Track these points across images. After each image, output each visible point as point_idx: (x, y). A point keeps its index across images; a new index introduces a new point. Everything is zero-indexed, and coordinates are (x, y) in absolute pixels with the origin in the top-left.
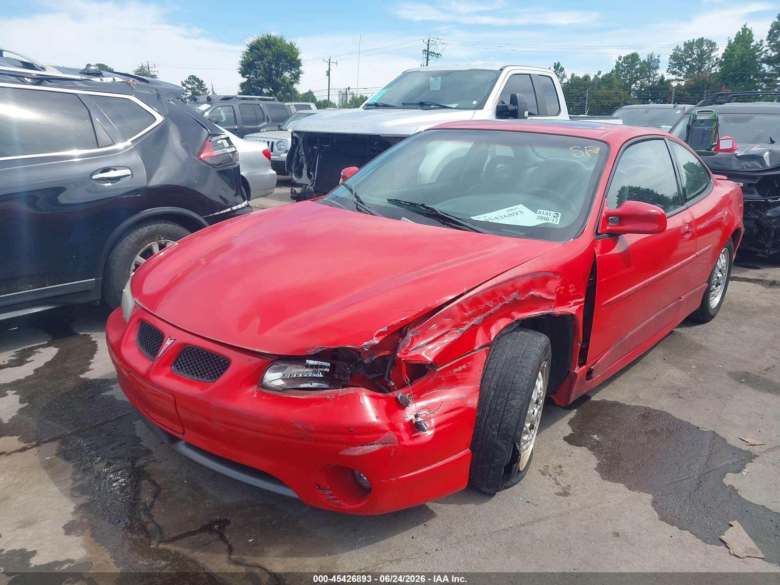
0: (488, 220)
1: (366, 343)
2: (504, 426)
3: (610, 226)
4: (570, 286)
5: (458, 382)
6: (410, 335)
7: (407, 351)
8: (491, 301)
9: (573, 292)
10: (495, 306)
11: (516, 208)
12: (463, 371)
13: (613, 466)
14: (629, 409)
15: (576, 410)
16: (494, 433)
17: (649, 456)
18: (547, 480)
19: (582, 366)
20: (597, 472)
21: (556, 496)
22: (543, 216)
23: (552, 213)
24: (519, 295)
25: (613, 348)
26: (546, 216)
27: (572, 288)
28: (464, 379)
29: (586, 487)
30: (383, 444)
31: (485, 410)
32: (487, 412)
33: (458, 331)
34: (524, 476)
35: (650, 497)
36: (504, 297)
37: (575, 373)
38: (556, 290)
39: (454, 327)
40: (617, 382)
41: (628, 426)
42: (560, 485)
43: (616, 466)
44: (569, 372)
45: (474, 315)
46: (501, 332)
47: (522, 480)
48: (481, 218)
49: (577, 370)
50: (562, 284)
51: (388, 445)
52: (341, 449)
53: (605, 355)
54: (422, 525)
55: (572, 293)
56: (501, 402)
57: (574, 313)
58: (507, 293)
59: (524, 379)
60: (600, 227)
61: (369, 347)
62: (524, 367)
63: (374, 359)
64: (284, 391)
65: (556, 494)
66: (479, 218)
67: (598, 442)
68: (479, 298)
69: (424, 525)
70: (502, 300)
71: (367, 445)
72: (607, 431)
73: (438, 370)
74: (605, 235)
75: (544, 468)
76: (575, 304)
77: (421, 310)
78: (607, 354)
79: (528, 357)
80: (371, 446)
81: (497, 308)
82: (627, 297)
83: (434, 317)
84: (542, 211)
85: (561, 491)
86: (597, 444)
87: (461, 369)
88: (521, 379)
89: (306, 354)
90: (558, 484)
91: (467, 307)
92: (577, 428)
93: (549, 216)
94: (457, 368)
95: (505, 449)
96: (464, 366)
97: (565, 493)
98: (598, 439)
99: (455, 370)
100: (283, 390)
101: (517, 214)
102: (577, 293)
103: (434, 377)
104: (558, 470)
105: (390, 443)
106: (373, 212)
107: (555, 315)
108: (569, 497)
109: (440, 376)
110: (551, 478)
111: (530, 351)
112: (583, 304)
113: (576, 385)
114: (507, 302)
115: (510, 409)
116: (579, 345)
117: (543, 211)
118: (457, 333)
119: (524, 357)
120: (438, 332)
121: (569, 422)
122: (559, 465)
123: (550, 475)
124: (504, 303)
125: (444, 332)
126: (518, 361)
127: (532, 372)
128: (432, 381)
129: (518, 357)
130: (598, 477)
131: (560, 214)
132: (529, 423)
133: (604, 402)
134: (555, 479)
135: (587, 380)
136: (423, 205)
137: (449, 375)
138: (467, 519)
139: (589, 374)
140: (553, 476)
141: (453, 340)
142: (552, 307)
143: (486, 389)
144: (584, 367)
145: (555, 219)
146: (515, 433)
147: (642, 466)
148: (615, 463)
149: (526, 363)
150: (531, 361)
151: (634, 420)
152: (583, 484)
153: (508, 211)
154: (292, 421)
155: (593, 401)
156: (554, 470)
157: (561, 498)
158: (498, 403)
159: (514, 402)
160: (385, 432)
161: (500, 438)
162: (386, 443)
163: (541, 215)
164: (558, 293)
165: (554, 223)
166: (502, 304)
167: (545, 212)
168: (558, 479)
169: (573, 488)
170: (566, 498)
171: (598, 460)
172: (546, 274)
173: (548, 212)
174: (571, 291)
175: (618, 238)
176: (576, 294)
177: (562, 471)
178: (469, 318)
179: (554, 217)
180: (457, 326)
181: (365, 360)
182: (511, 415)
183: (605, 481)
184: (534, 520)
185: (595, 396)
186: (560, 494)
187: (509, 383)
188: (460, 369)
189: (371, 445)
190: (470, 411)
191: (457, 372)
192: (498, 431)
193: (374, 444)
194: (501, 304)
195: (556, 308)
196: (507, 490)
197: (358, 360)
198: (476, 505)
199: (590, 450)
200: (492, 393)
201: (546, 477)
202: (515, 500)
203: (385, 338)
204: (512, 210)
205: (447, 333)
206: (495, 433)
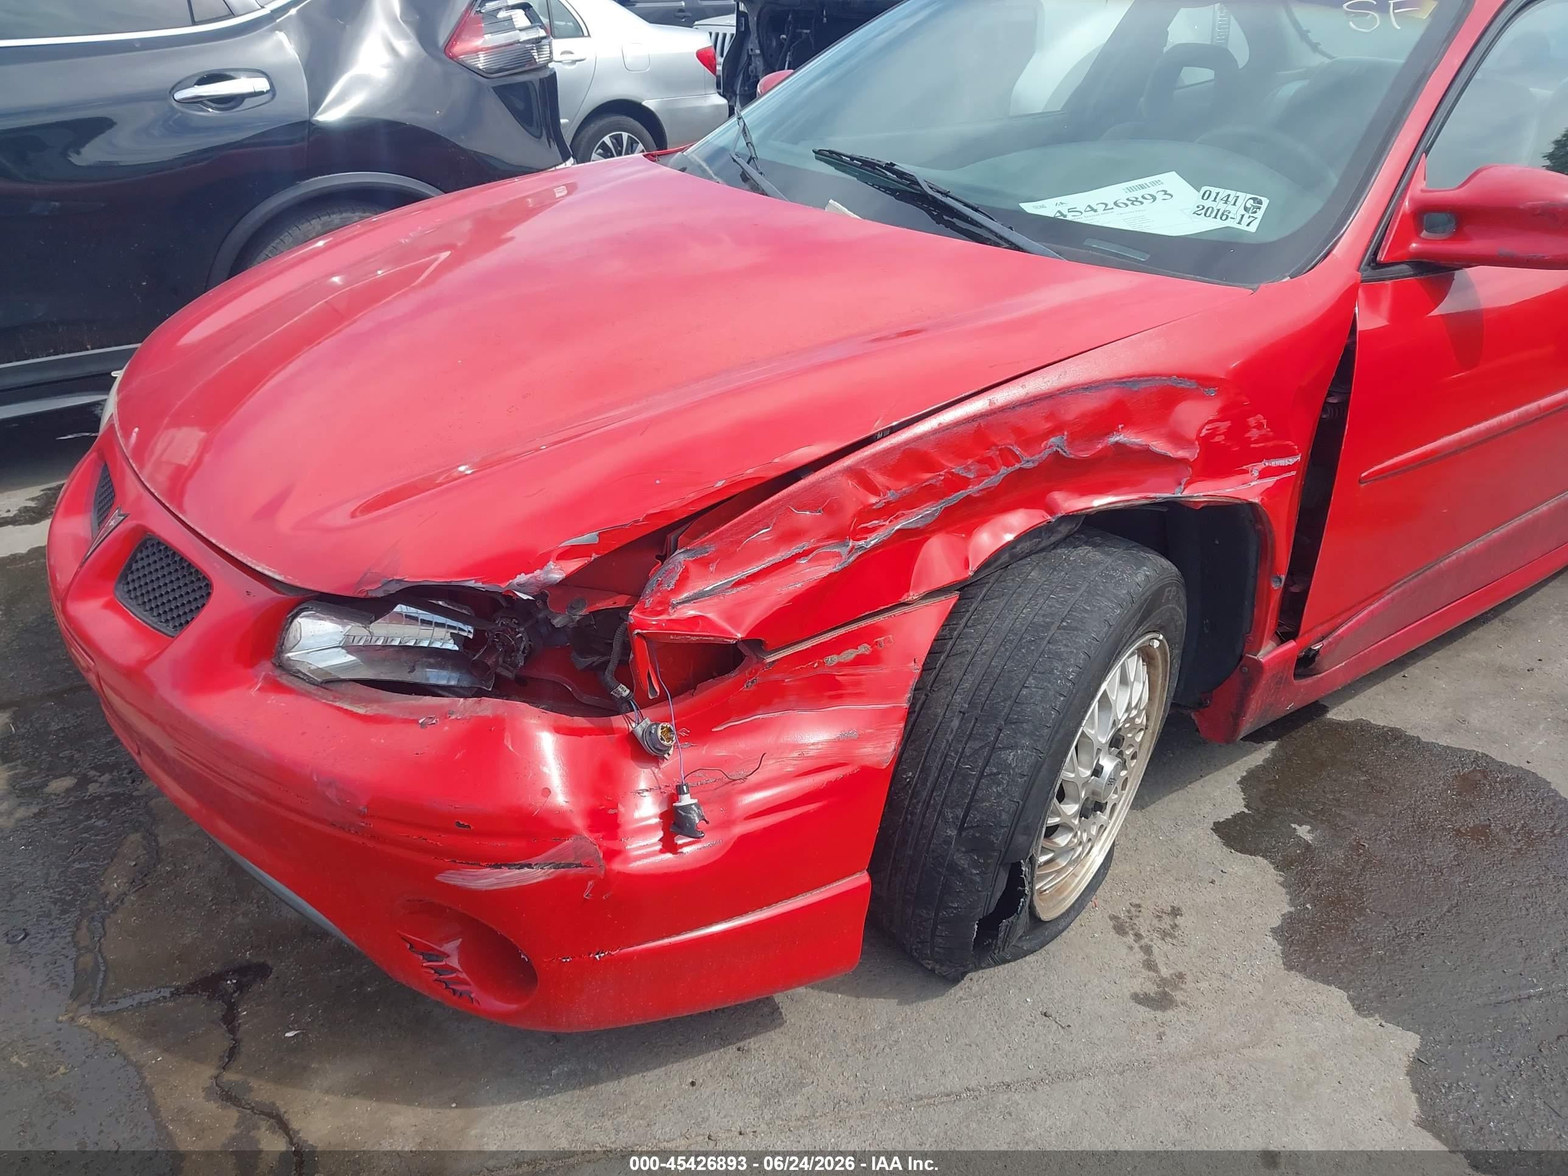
0: (1065, 212)
1: (522, 578)
2: (975, 817)
3: (1426, 241)
4: (1252, 421)
5: (840, 692)
6: (680, 558)
7: (664, 605)
8: (970, 461)
9: (1263, 438)
10: (981, 476)
11: (1154, 183)
12: (860, 661)
13: (1329, 928)
14: (1427, 754)
15: (1273, 745)
16: (949, 832)
17: (1445, 909)
18: (1125, 951)
19: (1287, 640)
20: (1275, 943)
21: (1132, 1003)
22: (1214, 205)
23: (1243, 197)
24: (1071, 442)
25: (1395, 592)
26: (1222, 206)
27: (1259, 426)
28: (857, 684)
29: (1228, 985)
30: (557, 867)
31: (930, 768)
32: (934, 773)
33: (844, 551)
34: (1063, 931)
35: (1411, 1041)
36: (1017, 451)
37: (1258, 662)
38: (1200, 431)
39: (830, 537)
40: (1415, 670)
41: (1409, 807)
42: (1157, 971)
43: (1337, 929)
44: (1241, 657)
45: (908, 503)
46: (1014, 547)
47: (1055, 941)
48: (1047, 208)
49: (1267, 652)
50: (1224, 413)
51: (573, 871)
52: (440, 871)
53: (1366, 612)
54: (733, 1049)
55: (1256, 442)
56: (976, 752)
57: (1256, 500)
58: (1030, 441)
59: (1051, 693)
60: (1386, 246)
61: (535, 590)
62: (1058, 656)
63: (578, 618)
64: (330, 686)
65: (1135, 997)
66: (1043, 207)
67: (1308, 846)
68: (926, 453)
69: (739, 1049)
70: (1008, 457)
71: (509, 866)
72: (1344, 818)
73: (770, 659)
74: (1404, 267)
75: (1129, 911)
76: (1263, 475)
77: (720, 484)
78: (1372, 607)
79: (1076, 629)
80: (522, 871)
81: (993, 480)
82: (1455, 452)
83: (764, 508)
84: (1214, 190)
85: (1152, 989)
86: (1303, 854)
87: (853, 656)
88: (1041, 692)
89: (362, 595)
90: (1150, 965)
91: (879, 479)
92: (1261, 798)
93: (1230, 207)
94: (839, 654)
95: (978, 879)
96: (864, 649)
97: (1160, 1001)
98: (1309, 838)
99: (833, 659)
100: (328, 682)
101: (1154, 198)
102: (1276, 442)
103: (758, 679)
104: (1166, 923)
105: (580, 865)
106: (765, 183)
107: (1192, 506)
108: (1170, 1013)
109: (777, 677)
110: (1136, 946)
111: (1086, 611)
112: (1293, 473)
113: (1259, 692)
114: (1030, 465)
115: (999, 773)
116: (1277, 586)
117: (1217, 190)
118: (839, 555)
119: (1064, 628)
120: (775, 551)
121: (1243, 778)
122: (1173, 908)
123: (1138, 936)
124: (1017, 466)
125: (795, 550)
126: (1043, 638)
127: (1079, 674)
128: (753, 688)
129: (1047, 626)
130: (1274, 959)
131: (1266, 202)
132: (1076, 802)
133: (1362, 728)
134: (1147, 950)
135: (1296, 676)
136: (890, 167)
137: (811, 674)
138: (860, 1045)
139: (1306, 663)
140: (1145, 941)
141: (825, 574)
142: (1185, 480)
143: (940, 711)
144: (1291, 644)
145: (1247, 215)
146: (1010, 840)
147: (1417, 938)
148: (1336, 919)
149: (1066, 646)
150: (1083, 641)
151: (1432, 789)
152: (1224, 975)
153: (1130, 189)
154: (315, 779)
155: (1331, 721)
156: (1155, 922)
157: (1143, 1012)
158: (968, 752)
159: (1010, 757)
160: (566, 832)
161: (964, 849)
162: (569, 865)
163: (1208, 203)
164: (1205, 442)
165: (1243, 227)
166: (1011, 469)
167: (1223, 193)
168: (1155, 951)
169: (1190, 985)
170: (1159, 1014)
171: (1292, 903)
172: (1174, 382)
173: (1233, 193)
174: (1254, 434)
175: (1450, 280)
176: (1270, 444)
177: (1175, 926)
178: (889, 511)
179: (1246, 209)
180: (840, 535)
181: (555, 618)
182: (1000, 789)
183: (1293, 972)
184: (1044, 1073)
185: (1341, 708)
186: (1143, 999)
187: (1004, 700)
188: (849, 655)
189: (522, 867)
190: (867, 774)
191: (840, 665)
192: (961, 829)
193: (529, 866)
194: (1004, 471)
195: (1198, 485)
196: (1000, 968)
197: (541, 616)
198: (900, 1003)
199: (1277, 868)
200: (956, 723)
201: (1125, 939)
202: (1013, 1005)
203: (591, 563)
204: (1142, 187)
205: (805, 554)
206: (952, 832)
